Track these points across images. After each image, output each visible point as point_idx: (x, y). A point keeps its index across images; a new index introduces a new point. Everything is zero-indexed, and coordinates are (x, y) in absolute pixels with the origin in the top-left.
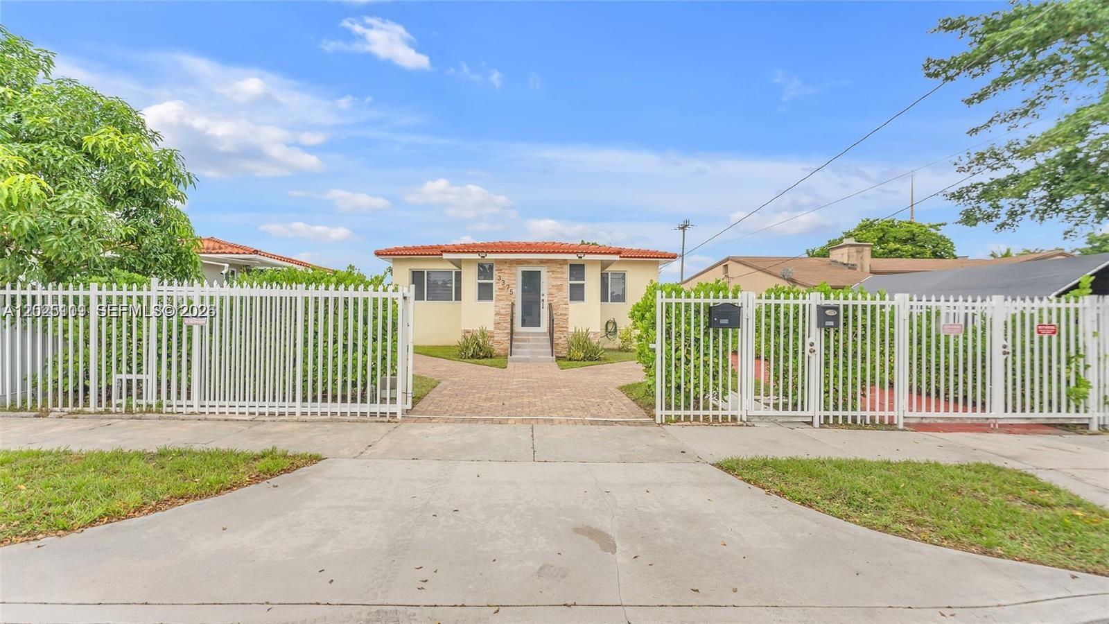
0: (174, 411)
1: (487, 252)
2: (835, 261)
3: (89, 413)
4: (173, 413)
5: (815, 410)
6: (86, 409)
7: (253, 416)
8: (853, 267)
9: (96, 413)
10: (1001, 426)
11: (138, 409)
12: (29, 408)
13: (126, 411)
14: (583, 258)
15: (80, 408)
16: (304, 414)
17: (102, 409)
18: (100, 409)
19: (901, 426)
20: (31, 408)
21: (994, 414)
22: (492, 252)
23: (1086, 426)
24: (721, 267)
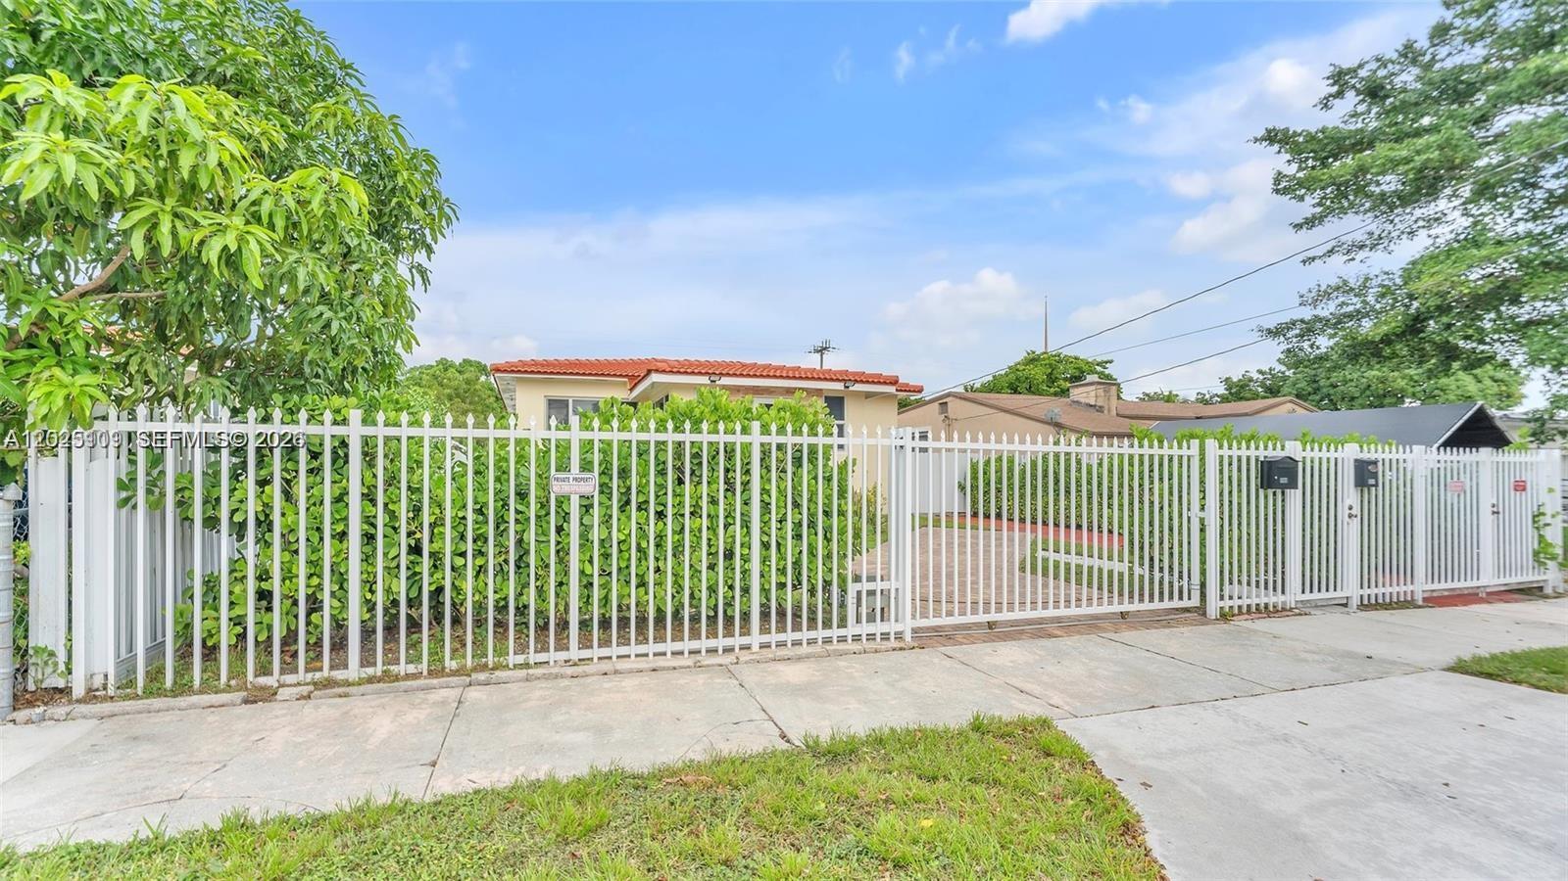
0: (532, 662)
1: (721, 374)
2: (1078, 402)
3: (347, 683)
4: (527, 666)
5: (1351, 587)
6: (339, 675)
7: (698, 657)
8: (1100, 409)
9: (360, 683)
10: (1489, 594)
11: (454, 663)
12: (197, 683)
13: (430, 672)
14: (851, 388)
15: (326, 673)
16: (767, 646)
17: (379, 669)
18: (370, 671)
19: (1420, 603)
20: (203, 682)
21: (1483, 582)
22: (728, 375)
23: (1541, 589)
24: (936, 404)
